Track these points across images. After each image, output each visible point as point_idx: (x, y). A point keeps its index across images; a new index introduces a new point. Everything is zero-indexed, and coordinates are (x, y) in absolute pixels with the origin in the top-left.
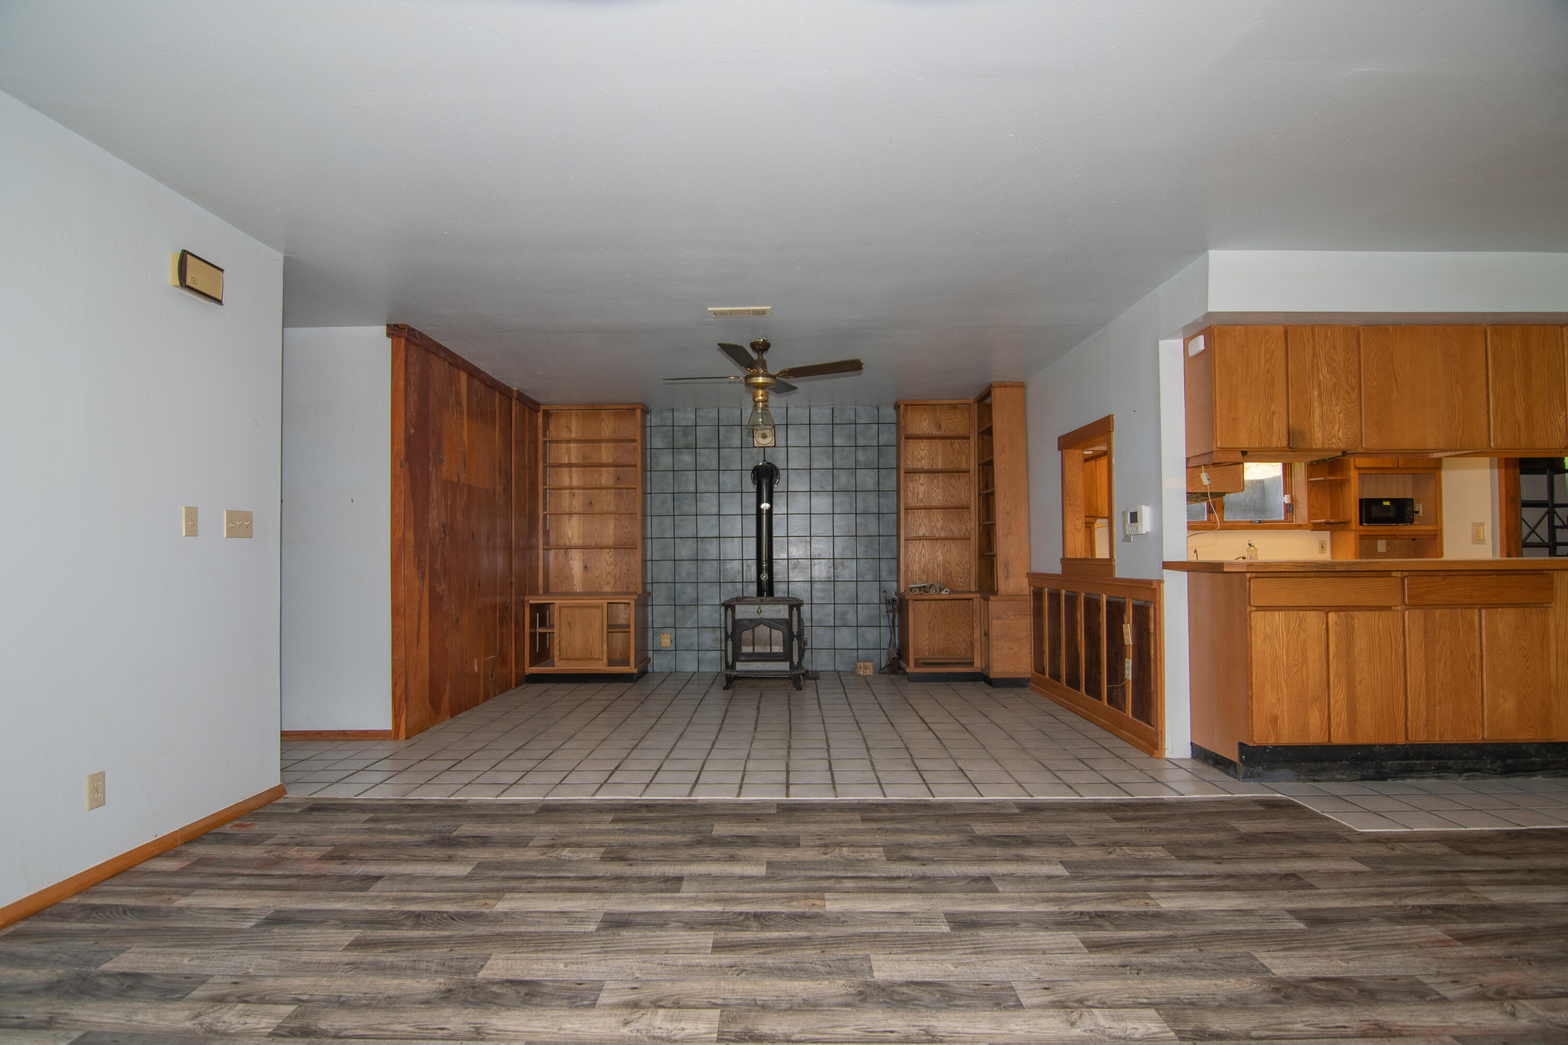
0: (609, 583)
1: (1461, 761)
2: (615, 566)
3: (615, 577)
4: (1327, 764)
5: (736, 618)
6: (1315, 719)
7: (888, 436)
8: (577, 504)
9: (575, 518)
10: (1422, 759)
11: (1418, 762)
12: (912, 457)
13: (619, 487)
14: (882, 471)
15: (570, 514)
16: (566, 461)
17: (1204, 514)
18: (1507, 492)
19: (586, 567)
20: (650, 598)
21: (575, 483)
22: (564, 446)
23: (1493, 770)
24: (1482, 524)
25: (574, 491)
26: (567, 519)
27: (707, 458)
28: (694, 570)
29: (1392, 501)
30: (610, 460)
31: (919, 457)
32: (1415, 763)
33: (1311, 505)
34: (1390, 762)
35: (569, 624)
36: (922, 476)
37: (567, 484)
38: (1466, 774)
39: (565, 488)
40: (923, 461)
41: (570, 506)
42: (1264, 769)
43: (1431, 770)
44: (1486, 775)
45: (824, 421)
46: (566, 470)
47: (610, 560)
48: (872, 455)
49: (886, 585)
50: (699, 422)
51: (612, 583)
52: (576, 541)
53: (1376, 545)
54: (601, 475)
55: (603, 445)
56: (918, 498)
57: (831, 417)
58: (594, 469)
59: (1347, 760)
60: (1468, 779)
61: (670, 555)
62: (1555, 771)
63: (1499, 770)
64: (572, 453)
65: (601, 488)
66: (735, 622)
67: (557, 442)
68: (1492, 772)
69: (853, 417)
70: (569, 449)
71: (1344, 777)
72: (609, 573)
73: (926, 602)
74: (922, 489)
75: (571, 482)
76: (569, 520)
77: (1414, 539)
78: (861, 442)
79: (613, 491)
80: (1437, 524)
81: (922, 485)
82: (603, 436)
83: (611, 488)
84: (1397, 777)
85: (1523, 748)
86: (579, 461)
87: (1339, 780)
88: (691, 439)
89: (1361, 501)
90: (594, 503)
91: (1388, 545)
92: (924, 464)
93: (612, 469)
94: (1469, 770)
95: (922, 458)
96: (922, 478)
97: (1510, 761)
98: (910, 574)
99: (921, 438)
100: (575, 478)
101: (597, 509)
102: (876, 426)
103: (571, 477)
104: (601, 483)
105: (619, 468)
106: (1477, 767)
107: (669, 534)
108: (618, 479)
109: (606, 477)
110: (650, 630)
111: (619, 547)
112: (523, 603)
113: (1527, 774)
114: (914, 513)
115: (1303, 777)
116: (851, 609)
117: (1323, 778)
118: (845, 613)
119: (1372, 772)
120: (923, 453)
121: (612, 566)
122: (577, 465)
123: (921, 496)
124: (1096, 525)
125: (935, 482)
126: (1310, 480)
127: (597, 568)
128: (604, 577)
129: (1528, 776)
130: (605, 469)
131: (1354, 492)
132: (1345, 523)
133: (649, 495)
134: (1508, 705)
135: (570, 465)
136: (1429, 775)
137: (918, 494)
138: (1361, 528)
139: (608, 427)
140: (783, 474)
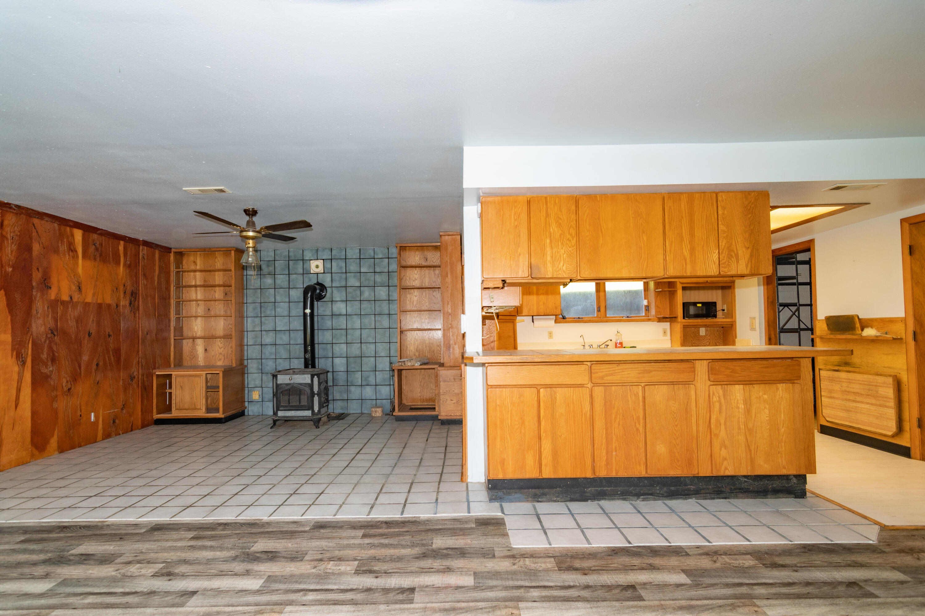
0: (220, 359)
1: (639, 488)
2: (224, 349)
3: (224, 356)
4: (546, 490)
5: (278, 383)
6: (530, 460)
7: (394, 266)
8: (200, 310)
9: (199, 319)
10: (612, 487)
11: (609, 489)
12: (410, 278)
13: (226, 299)
14: (391, 288)
15: (196, 317)
16: (194, 284)
17: (595, 312)
18: (768, 298)
19: (206, 350)
20: (246, 368)
21: (199, 297)
22: (192, 274)
23: (662, 494)
24: (754, 318)
25: (199, 302)
26: (194, 320)
27: (282, 280)
28: (274, 351)
29: (703, 303)
30: (221, 283)
31: (414, 279)
32: (607, 490)
33: (657, 307)
34: (590, 489)
35: (181, 387)
36: (416, 290)
37: (194, 298)
38: (642, 497)
39: (193, 301)
40: (416, 281)
41: (196, 312)
42: (504, 494)
43: (618, 494)
44: (656, 497)
45: (354, 257)
46: (194, 289)
47: (221, 345)
48: (385, 277)
49: (394, 359)
50: (277, 258)
51: (223, 360)
52: (200, 333)
53: (699, 331)
54: (215, 292)
55: (217, 273)
56: (413, 304)
57: (359, 254)
58: (211, 288)
59: (560, 487)
60: (643, 501)
61: (259, 342)
62: (705, 495)
63: (665, 494)
64: (198, 278)
65: (215, 301)
66: (277, 385)
67: (188, 271)
68: (660, 495)
69: (372, 254)
70: (195, 276)
71: (558, 499)
72: (220, 354)
73: (419, 370)
74: (415, 299)
75: (197, 297)
76: (196, 320)
77: (723, 327)
78: (378, 270)
79: (223, 302)
80: (732, 318)
81: (416, 296)
82: (216, 267)
83: (222, 300)
84: (594, 499)
85: (682, 479)
86: (202, 284)
87: (555, 501)
88: (272, 269)
89: (684, 304)
90: (211, 309)
91: (706, 331)
92: (417, 283)
93: (222, 288)
94: (644, 494)
95: (416, 279)
96: (416, 292)
97: (673, 488)
98: (408, 352)
99: (415, 267)
100: (200, 294)
101: (212, 313)
102: (387, 260)
103: (196, 293)
104: (215, 297)
105: (226, 288)
106: (650, 492)
107: (258, 328)
108: (226, 294)
109: (219, 293)
110: (246, 389)
111: (227, 337)
112: (150, 376)
113: (684, 497)
114: (410, 314)
115: (530, 499)
116: (372, 374)
117: (544, 499)
118: (368, 377)
119: (577, 496)
120: (416, 276)
121: (222, 349)
122: (200, 286)
123: (415, 303)
124: (517, 321)
125: (424, 294)
126: (656, 290)
127: (213, 351)
128: (217, 356)
129: (686, 499)
130: (217, 288)
131: (680, 297)
132: (675, 317)
133: (246, 304)
134: (661, 449)
135: (196, 286)
136: (617, 498)
137: (413, 301)
138: (684, 320)
139: (219, 262)
140: (329, 290)
